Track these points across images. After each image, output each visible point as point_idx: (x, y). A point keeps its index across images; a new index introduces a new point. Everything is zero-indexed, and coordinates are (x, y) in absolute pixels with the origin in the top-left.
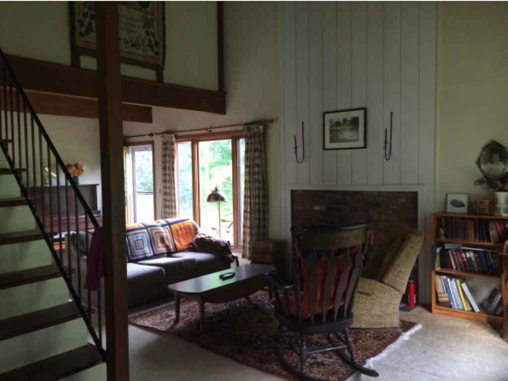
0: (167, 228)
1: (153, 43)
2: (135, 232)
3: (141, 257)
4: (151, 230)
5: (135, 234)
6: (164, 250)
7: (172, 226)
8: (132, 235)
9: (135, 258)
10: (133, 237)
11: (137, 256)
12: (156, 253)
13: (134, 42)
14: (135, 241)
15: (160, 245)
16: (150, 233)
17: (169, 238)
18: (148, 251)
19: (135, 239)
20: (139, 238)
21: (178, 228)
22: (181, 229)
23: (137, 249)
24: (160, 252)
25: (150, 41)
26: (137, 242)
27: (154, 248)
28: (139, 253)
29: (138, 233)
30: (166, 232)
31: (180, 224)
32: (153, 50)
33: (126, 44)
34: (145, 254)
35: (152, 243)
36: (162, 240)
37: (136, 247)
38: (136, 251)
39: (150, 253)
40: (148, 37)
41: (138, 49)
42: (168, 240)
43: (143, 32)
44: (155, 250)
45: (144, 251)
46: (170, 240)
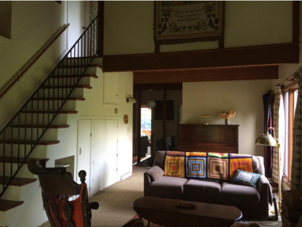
0: (226, 161)
1: (213, 21)
2: (196, 158)
3: (194, 176)
4: (210, 160)
5: (195, 159)
6: (217, 176)
7: (231, 160)
8: (191, 159)
9: (189, 176)
10: (192, 162)
11: (192, 175)
12: (208, 177)
13: (196, 26)
14: (193, 164)
15: (215, 172)
16: (208, 161)
17: (225, 167)
18: (202, 173)
19: (193, 163)
20: (196, 163)
21: (237, 162)
22: (239, 164)
23: (193, 170)
24: (212, 177)
25: (211, 21)
26: (194, 165)
27: (208, 173)
28: (194, 173)
29: (197, 159)
30: (223, 163)
31: (240, 159)
32: (213, 27)
33: (190, 29)
34: (198, 175)
35: (207, 168)
36: (218, 168)
37: (193, 168)
38: (192, 172)
39: (203, 175)
40: (209, 19)
41: (199, 30)
42: (223, 169)
43: (205, 17)
44: (208, 175)
45: (198, 173)
46: (225, 170)
